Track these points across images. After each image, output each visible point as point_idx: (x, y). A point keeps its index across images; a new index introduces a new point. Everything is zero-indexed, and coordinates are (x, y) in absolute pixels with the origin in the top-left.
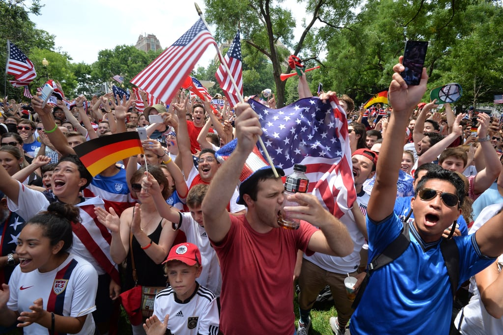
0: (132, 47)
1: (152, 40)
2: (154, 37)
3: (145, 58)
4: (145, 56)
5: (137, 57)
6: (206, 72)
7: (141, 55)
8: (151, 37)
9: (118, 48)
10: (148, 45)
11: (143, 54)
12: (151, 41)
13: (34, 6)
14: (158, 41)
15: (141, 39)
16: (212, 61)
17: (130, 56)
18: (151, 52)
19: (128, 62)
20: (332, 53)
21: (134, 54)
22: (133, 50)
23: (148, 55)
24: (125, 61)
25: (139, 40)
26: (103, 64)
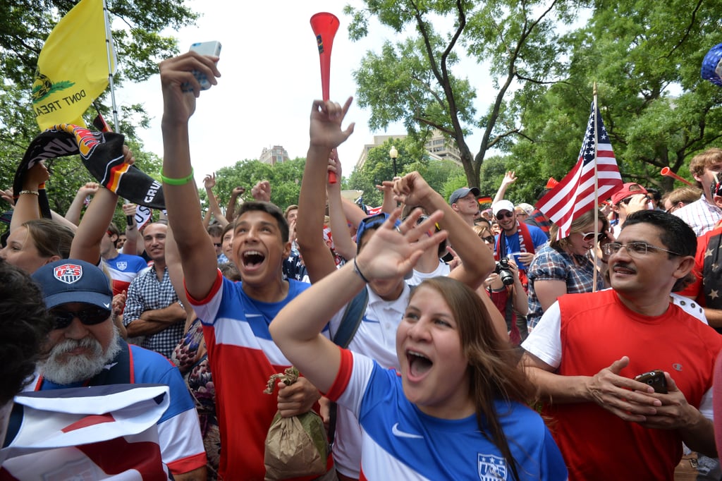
0: (256, 161)
1: (279, 152)
2: (281, 148)
3: (271, 171)
4: (271, 169)
5: (262, 171)
6: (347, 181)
7: (266, 169)
8: (277, 148)
9: (238, 164)
10: (274, 158)
11: (268, 167)
12: (277, 153)
13: (143, 119)
14: (285, 152)
15: (265, 152)
16: (355, 167)
17: (253, 172)
18: (278, 164)
19: (251, 179)
20: (534, 127)
21: (257, 169)
22: (256, 164)
23: (275, 168)
24: (247, 178)
25: (263, 154)
26: (221, 184)
